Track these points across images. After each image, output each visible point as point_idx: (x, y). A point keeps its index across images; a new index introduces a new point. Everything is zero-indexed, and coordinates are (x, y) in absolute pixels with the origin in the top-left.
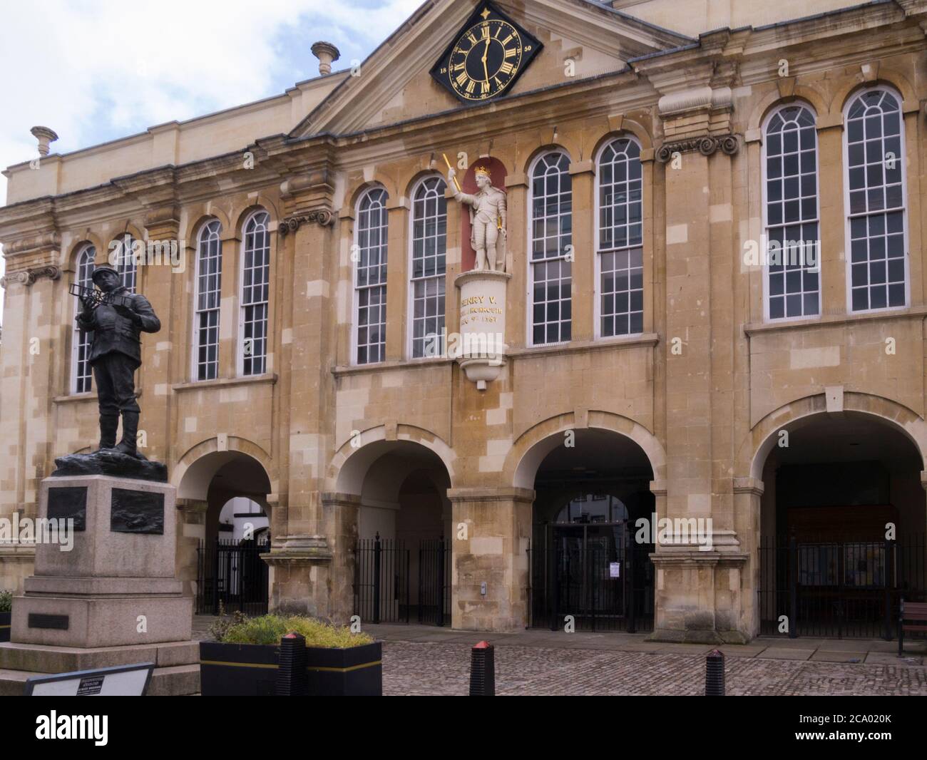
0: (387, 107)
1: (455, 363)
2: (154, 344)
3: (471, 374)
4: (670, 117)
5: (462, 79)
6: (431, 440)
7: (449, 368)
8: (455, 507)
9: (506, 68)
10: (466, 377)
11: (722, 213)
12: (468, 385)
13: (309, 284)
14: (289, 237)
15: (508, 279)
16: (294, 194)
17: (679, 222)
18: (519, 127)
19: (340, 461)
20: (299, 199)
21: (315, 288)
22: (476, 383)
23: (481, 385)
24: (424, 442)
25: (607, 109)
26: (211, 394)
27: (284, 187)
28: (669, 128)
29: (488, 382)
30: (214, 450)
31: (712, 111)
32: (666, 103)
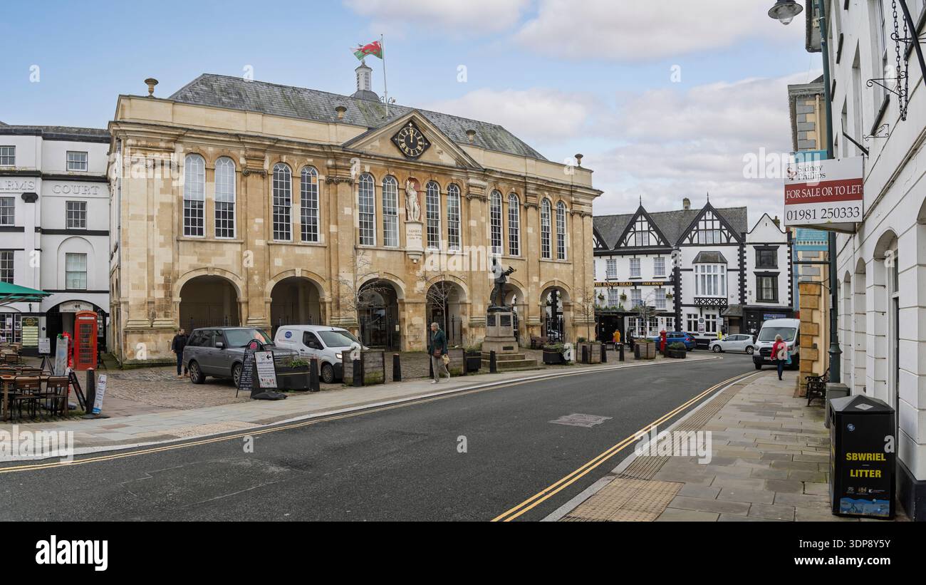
0: (373, 144)
1: (405, 251)
2: (253, 219)
3: (411, 257)
4: (472, 186)
5: (404, 145)
6: (396, 280)
7: (403, 253)
8: (406, 305)
9: (419, 148)
10: (408, 258)
11: (483, 219)
12: (410, 260)
13: (346, 209)
14: (332, 186)
15: (422, 224)
16: (336, 167)
17: (475, 220)
18: (425, 171)
19: (359, 285)
20: (338, 171)
21: (348, 211)
22: (413, 260)
23: (415, 261)
24: (393, 280)
25: (451, 175)
26: (290, 249)
27: (330, 162)
28: (471, 189)
29: (417, 260)
30: (293, 275)
31: (483, 188)
32: (471, 181)
